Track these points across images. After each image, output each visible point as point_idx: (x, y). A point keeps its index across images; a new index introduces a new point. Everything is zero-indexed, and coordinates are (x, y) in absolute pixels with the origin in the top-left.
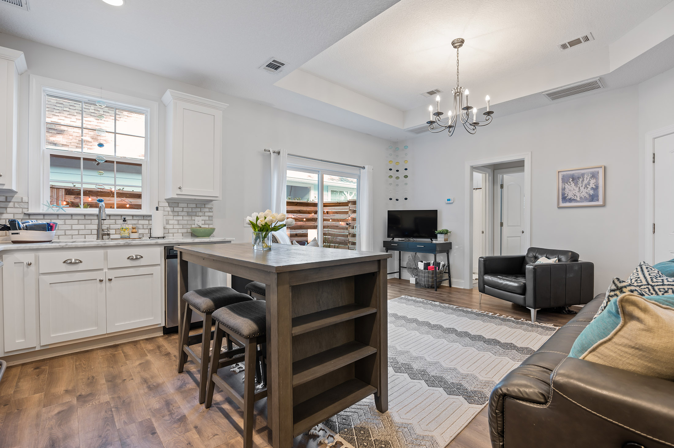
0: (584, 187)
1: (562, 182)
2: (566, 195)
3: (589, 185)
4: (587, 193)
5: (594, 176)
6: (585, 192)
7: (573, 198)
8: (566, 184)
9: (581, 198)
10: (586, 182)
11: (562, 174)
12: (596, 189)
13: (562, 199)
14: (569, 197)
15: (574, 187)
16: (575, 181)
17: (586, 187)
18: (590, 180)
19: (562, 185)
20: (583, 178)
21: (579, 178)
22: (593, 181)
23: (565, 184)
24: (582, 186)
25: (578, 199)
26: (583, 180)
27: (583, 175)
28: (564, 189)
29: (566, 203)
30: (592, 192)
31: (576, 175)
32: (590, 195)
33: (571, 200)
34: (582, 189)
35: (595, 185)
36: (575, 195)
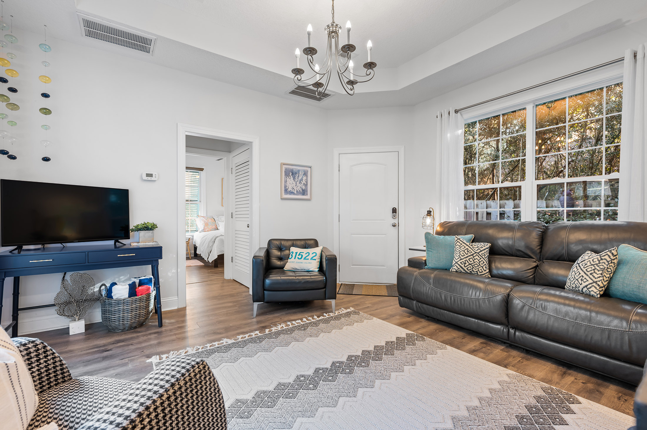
0: (299, 182)
1: (285, 175)
2: (287, 188)
3: (302, 181)
4: (301, 187)
5: (305, 174)
6: (300, 187)
7: (292, 191)
8: (288, 177)
9: (297, 191)
10: (300, 178)
11: (285, 167)
12: (306, 185)
13: (284, 191)
14: (289, 190)
15: (293, 181)
16: (294, 175)
17: (300, 183)
18: (303, 177)
19: (285, 178)
20: (299, 174)
21: (296, 173)
22: (304, 178)
23: (286, 177)
24: (298, 181)
25: (295, 192)
26: (299, 176)
27: (299, 171)
28: (286, 182)
29: (287, 195)
30: (304, 187)
31: (294, 170)
32: (303, 190)
33: (291, 193)
34: (298, 183)
35: (306, 182)
36: (293, 188)
